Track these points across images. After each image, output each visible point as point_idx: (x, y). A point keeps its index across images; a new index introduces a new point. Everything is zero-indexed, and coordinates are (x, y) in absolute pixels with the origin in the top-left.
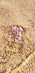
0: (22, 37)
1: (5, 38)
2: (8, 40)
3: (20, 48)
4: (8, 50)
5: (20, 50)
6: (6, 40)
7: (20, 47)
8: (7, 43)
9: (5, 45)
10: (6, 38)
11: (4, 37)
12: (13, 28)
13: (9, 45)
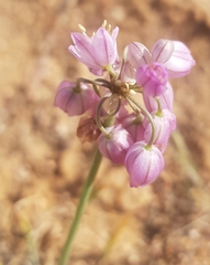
0: (189, 113)
1: (29, 103)
2: (52, 128)
3: (158, 220)
4: (43, 226)
5: (157, 245)
6: (36, 124)
7: (162, 210)
8: (39, 150)
9: (24, 174)
10: (42, 104)
11: (22, 90)
12: (81, 43)
13: (58, 172)
